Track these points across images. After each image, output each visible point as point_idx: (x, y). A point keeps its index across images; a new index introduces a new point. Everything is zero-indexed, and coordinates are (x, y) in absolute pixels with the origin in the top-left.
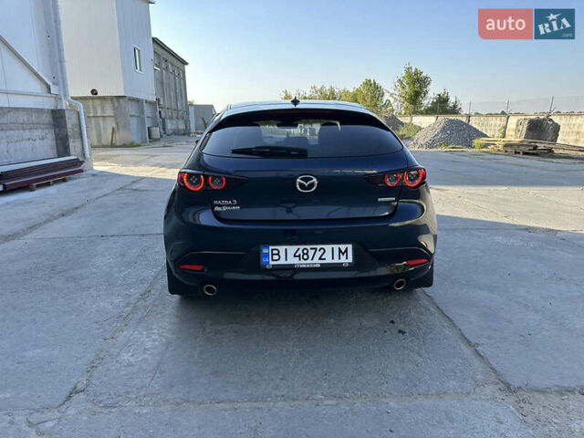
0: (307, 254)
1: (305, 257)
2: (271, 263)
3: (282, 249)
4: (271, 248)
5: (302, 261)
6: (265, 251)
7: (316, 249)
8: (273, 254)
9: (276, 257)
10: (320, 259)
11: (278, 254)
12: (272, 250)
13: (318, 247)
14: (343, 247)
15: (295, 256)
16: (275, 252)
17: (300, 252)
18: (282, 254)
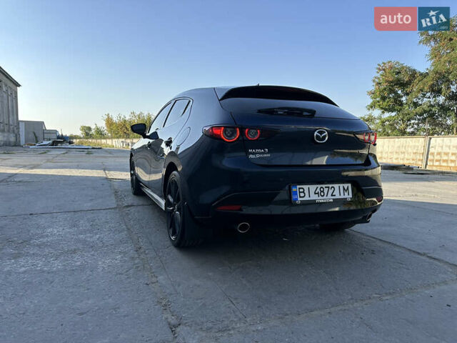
0: (323, 191)
1: (322, 194)
2: (300, 199)
3: (306, 187)
4: (298, 187)
5: (320, 198)
6: (294, 189)
7: (328, 187)
8: (300, 192)
9: (302, 195)
10: (332, 195)
11: (303, 192)
12: (300, 188)
13: (330, 186)
14: (346, 186)
15: (315, 193)
16: (301, 190)
17: (318, 190)
18: (306, 192)
